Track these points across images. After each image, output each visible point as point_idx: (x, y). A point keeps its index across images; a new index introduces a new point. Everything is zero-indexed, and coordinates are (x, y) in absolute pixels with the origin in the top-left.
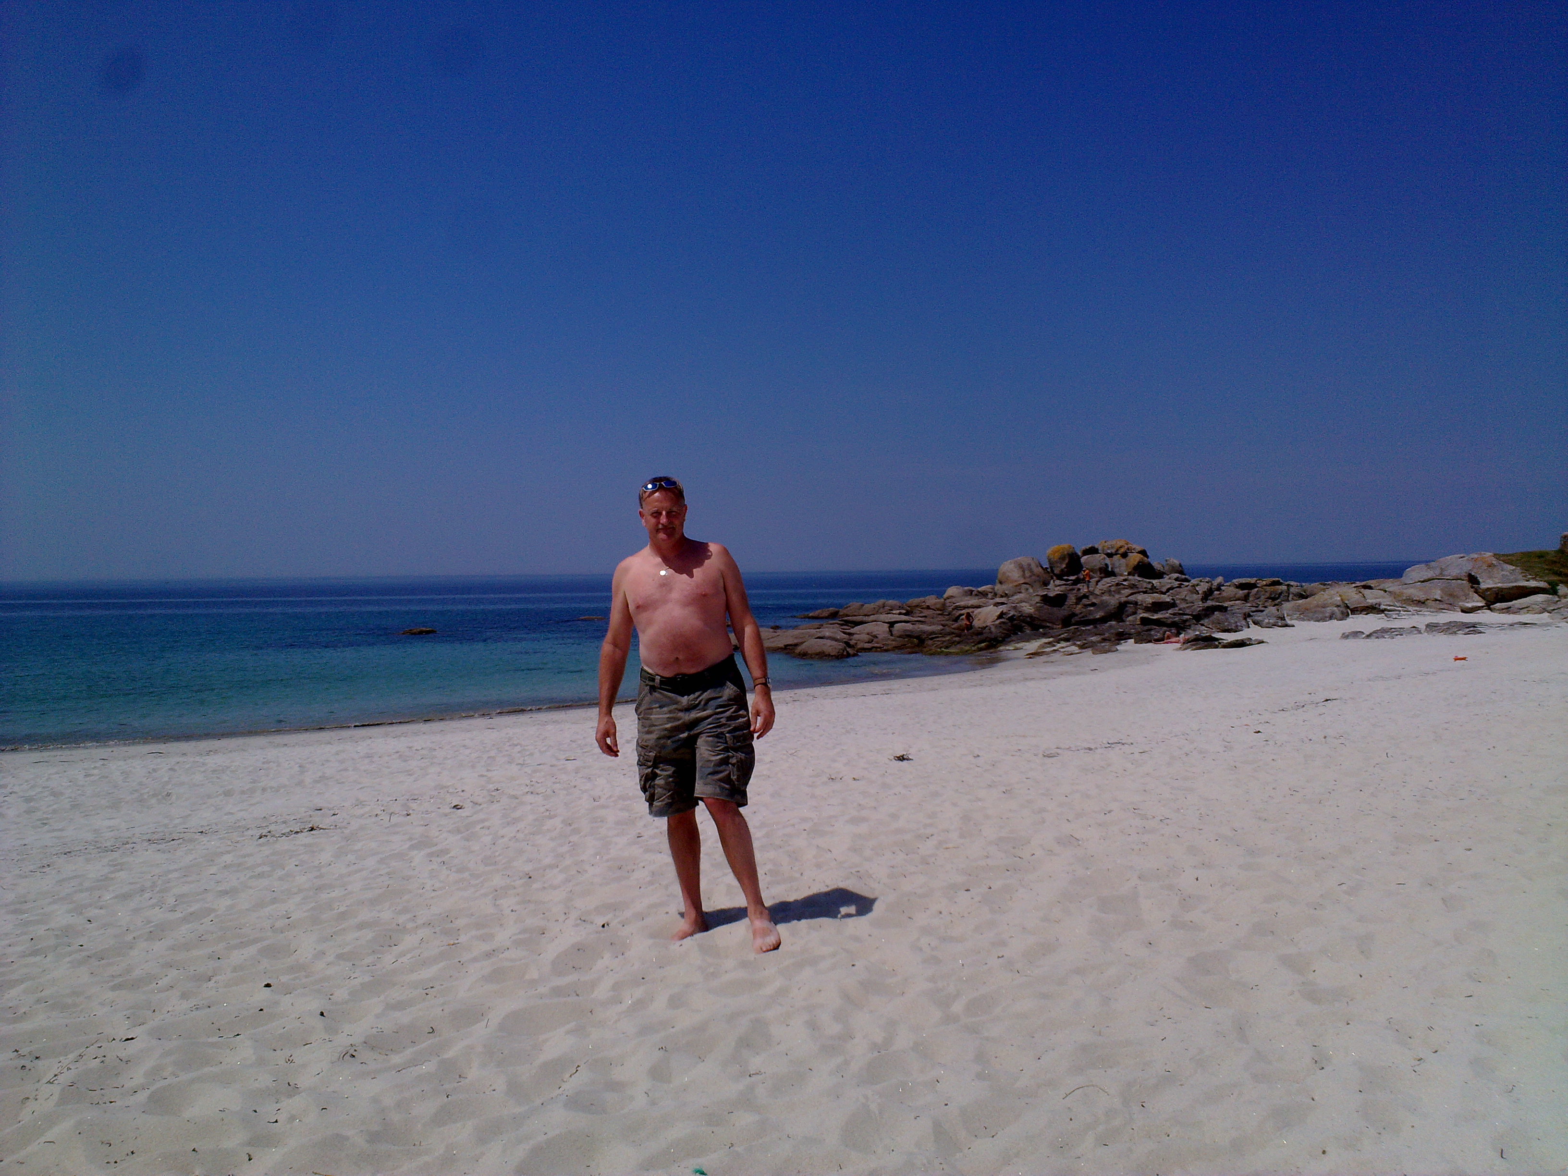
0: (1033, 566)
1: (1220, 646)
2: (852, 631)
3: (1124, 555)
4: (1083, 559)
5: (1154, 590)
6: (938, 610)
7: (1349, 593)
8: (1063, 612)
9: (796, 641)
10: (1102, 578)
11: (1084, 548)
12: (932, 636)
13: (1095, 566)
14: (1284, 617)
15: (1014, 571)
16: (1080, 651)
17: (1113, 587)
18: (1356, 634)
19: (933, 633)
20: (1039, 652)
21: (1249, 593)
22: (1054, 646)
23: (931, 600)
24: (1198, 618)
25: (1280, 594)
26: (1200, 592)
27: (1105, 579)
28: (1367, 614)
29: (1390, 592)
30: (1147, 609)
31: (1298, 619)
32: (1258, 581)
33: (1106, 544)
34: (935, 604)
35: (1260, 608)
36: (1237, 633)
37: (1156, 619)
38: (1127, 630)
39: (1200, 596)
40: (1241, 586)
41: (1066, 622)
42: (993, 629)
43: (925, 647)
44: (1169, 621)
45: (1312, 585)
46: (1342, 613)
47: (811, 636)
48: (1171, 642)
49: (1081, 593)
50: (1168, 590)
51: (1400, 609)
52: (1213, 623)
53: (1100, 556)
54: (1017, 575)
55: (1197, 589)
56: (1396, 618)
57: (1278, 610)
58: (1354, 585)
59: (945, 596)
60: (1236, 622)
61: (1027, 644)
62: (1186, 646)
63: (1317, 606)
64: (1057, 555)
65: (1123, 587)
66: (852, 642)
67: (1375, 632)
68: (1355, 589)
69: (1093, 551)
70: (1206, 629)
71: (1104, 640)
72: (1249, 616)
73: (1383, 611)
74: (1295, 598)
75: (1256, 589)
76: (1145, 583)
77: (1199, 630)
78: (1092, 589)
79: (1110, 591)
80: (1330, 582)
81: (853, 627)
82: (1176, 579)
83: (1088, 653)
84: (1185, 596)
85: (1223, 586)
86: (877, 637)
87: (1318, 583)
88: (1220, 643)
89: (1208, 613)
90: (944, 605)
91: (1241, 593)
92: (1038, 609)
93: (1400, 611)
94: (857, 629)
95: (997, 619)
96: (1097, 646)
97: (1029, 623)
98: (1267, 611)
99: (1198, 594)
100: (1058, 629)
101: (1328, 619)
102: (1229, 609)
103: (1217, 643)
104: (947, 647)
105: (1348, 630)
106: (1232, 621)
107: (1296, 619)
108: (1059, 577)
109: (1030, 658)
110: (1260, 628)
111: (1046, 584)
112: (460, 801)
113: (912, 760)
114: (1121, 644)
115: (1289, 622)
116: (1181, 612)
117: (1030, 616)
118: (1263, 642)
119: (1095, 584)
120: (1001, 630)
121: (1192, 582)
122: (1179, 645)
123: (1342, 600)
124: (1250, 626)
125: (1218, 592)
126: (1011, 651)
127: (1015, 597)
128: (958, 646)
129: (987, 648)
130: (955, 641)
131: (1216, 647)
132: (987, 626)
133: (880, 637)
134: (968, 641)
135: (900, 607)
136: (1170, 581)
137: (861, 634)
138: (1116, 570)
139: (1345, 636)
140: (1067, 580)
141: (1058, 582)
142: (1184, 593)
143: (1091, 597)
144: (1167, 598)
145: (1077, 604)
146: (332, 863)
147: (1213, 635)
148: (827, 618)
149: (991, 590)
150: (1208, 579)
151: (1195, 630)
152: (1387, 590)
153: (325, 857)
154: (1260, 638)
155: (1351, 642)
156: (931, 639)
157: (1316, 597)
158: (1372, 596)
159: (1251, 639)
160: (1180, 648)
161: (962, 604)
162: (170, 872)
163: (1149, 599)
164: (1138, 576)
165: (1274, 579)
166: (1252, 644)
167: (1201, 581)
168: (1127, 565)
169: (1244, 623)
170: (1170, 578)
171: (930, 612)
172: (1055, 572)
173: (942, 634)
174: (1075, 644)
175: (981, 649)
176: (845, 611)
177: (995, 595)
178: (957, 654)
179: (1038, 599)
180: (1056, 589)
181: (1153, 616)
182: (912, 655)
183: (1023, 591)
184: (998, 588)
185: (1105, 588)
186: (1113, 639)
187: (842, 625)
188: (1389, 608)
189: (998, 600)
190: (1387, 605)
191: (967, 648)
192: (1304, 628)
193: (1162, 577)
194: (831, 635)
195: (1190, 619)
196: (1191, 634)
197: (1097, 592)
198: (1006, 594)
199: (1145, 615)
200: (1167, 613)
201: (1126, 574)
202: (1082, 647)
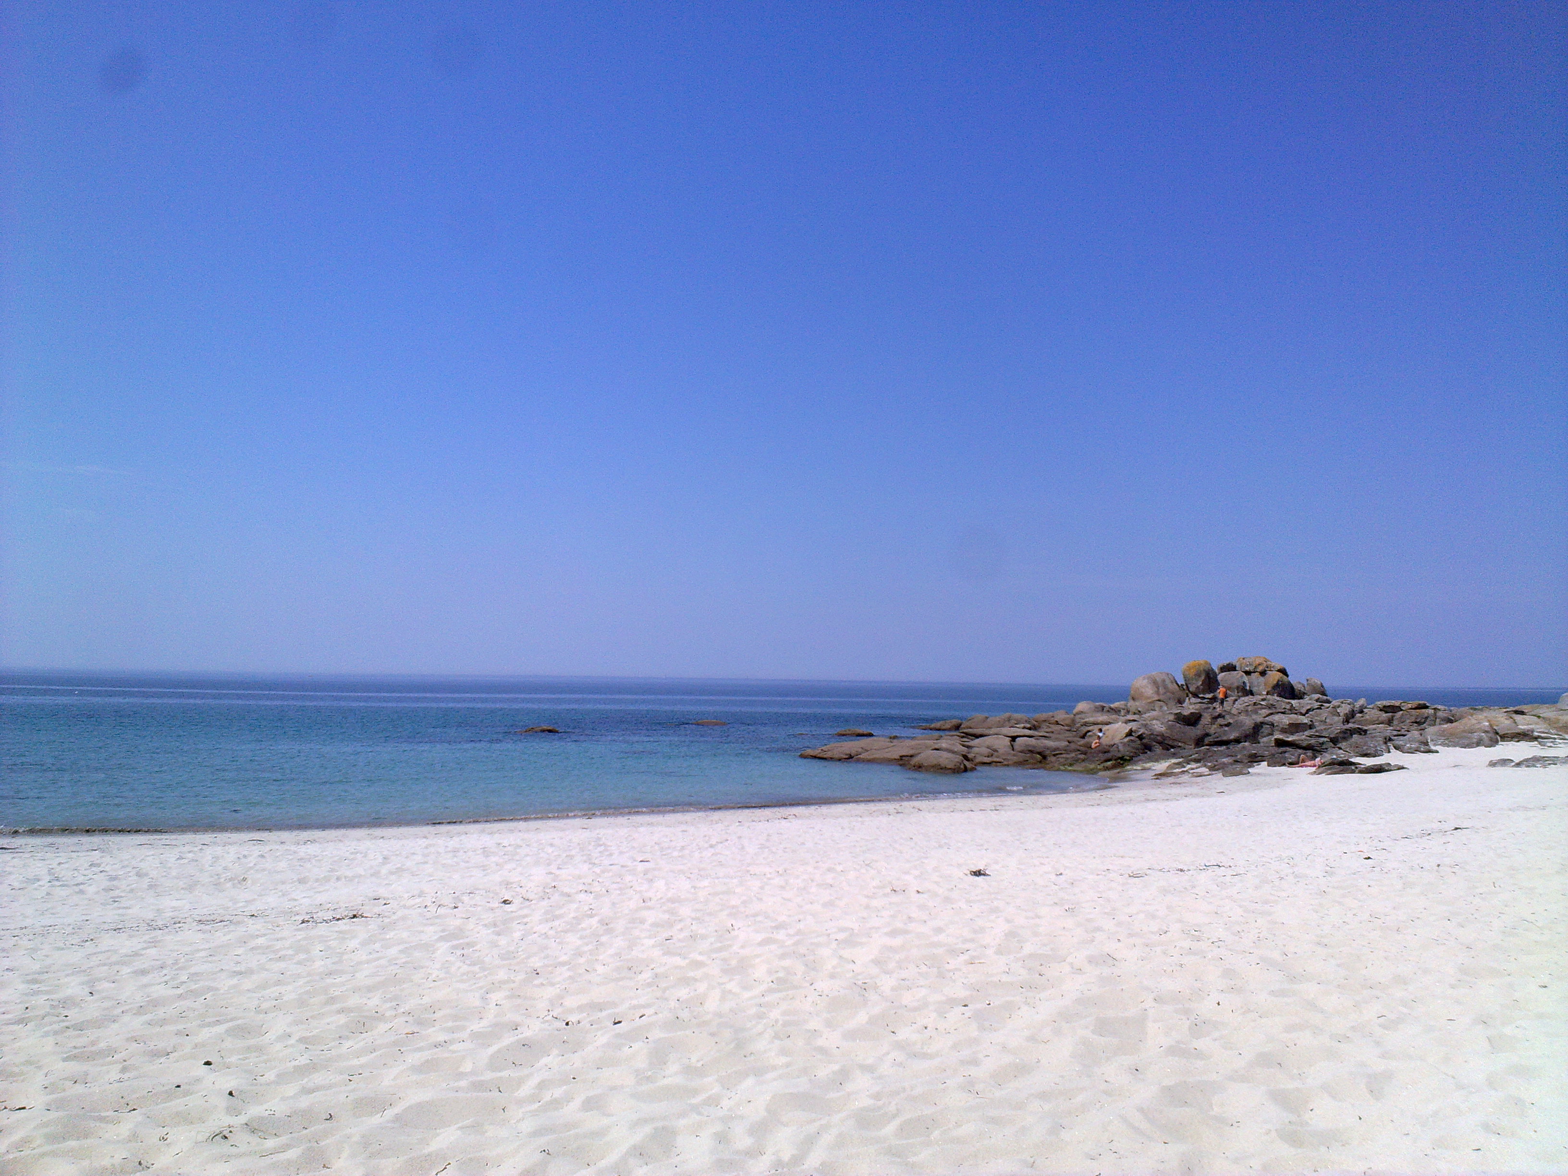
0: (1168, 682)
1: (1357, 771)
2: (971, 743)
3: (1263, 673)
4: (1220, 677)
5: (1292, 710)
6: (1067, 725)
7: (1501, 719)
8: (1197, 731)
9: (911, 752)
10: (1239, 697)
11: (1221, 664)
12: (1056, 751)
13: (1232, 683)
14: (1428, 742)
15: (1147, 687)
16: (1210, 773)
17: (1249, 707)
18: (1504, 762)
19: (1057, 749)
20: (1168, 773)
21: (1393, 717)
22: (1185, 767)
23: (1060, 716)
24: (1334, 741)
25: (1426, 718)
26: (1341, 714)
27: (1243, 698)
28: (1518, 741)
29: (1543, 718)
30: (1284, 731)
31: (1443, 745)
32: (1403, 704)
33: (1244, 661)
34: (1064, 720)
35: (1403, 732)
36: (1377, 758)
37: (1291, 741)
38: (1260, 752)
39: (1341, 718)
40: (1385, 709)
41: (1199, 742)
42: (1121, 748)
43: (1048, 764)
44: (1305, 744)
45: (1461, 709)
46: (1491, 740)
47: (927, 747)
48: (1306, 766)
49: (1217, 712)
50: (1308, 711)
51: (1556, 736)
52: (1351, 746)
53: (1238, 673)
54: (1151, 692)
55: (1338, 711)
56: (1551, 747)
57: (1421, 735)
58: (1505, 710)
59: (1075, 711)
60: (1376, 747)
61: (1156, 764)
62: (1322, 769)
63: (1464, 731)
64: (1193, 672)
65: (1260, 706)
66: (970, 756)
67: (1527, 760)
68: (1506, 714)
69: (1230, 668)
70: (1344, 752)
71: (1236, 761)
72: (1390, 740)
73: (1536, 739)
74: (1442, 722)
75: (1401, 712)
76: (1283, 703)
77: (1337, 755)
78: (1229, 708)
79: (1247, 711)
80: (1480, 707)
81: (972, 740)
82: (1317, 701)
83: (1219, 775)
84: (1326, 718)
85: (1366, 708)
86: (997, 751)
87: (1467, 708)
88: (1357, 768)
89: (1346, 735)
90: (1073, 721)
91: (1385, 716)
92: (1170, 728)
93: (1555, 739)
94: (977, 741)
95: (1126, 736)
96: (1227, 767)
97: (1160, 743)
98: (1409, 735)
99: (1340, 716)
100: (1190, 749)
101: (1475, 745)
102: (1368, 732)
103: (1353, 768)
104: (1071, 765)
105: (1496, 758)
106: (1372, 745)
107: (1440, 744)
108: (1195, 695)
109: (1157, 779)
110: (1401, 753)
111: (1180, 702)
112: (513, 896)
113: (990, 875)
114: (1254, 767)
115: (1433, 748)
116: (1317, 734)
117: (1162, 735)
118: (1403, 768)
119: (1232, 703)
120: (1129, 749)
121: (1332, 703)
122: (1314, 769)
123: (1491, 726)
124: (1391, 750)
125: (1360, 715)
126: (1138, 772)
127: (1148, 715)
128: (1083, 764)
129: (1114, 767)
130: (1079, 759)
131: (1353, 772)
132: (1115, 744)
133: (1001, 751)
134: (1093, 759)
135: (1026, 721)
136: (1310, 702)
137: (980, 747)
138: (1254, 690)
139: (1493, 764)
140: (1203, 698)
141: (1193, 700)
142: (1324, 714)
143: (1227, 717)
144: (1305, 720)
145: (1212, 724)
146: (356, 951)
147: (1350, 760)
148: (950, 730)
149: (1123, 707)
150: (1350, 700)
151: (1332, 753)
152: (1541, 715)
153: (353, 944)
154: (1401, 764)
155: (1499, 770)
156: (1054, 755)
157: (1464, 721)
158: (1523, 723)
159: (1389, 764)
160: (1315, 772)
161: (1091, 720)
162: (198, 951)
163: (1285, 720)
164: (1277, 696)
165: (1420, 702)
166: (1391, 770)
167: (1342, 703)
168: (1265, 684)
169: (1384, 747)
170: (1310, 699)
171: (1058, 727)
172: (1191, 690)
173: (1067, 751)
174: (1205, 766)
175: (1107, 769)
176: (968, 724)
177: (1128, 712)
178: (1081, 772)
179: (1172, 717)
180: (1191, 707)
181: (1288, 737)
182: (1033, 770)
183: (1157, 709)
184: (1131, 704)
185: (1241, 707)
186: (1246, 761)
187: (963, 737)
188: (1543, 735)
189: (1130, 717)
190: (1540, 732)
191: (1092, 766)
192: (1448, 755)
193: (1301, 698)
194: (948, 746)
195: (1327, 741)
196: (1327, 757)
197: (1234, 711)
198: (1140, 712)
199: (1281, 737)
200: (1303, 735)
201: (1265, 693)
202: (1213, 769)
